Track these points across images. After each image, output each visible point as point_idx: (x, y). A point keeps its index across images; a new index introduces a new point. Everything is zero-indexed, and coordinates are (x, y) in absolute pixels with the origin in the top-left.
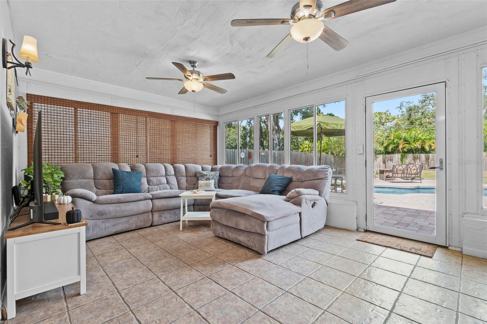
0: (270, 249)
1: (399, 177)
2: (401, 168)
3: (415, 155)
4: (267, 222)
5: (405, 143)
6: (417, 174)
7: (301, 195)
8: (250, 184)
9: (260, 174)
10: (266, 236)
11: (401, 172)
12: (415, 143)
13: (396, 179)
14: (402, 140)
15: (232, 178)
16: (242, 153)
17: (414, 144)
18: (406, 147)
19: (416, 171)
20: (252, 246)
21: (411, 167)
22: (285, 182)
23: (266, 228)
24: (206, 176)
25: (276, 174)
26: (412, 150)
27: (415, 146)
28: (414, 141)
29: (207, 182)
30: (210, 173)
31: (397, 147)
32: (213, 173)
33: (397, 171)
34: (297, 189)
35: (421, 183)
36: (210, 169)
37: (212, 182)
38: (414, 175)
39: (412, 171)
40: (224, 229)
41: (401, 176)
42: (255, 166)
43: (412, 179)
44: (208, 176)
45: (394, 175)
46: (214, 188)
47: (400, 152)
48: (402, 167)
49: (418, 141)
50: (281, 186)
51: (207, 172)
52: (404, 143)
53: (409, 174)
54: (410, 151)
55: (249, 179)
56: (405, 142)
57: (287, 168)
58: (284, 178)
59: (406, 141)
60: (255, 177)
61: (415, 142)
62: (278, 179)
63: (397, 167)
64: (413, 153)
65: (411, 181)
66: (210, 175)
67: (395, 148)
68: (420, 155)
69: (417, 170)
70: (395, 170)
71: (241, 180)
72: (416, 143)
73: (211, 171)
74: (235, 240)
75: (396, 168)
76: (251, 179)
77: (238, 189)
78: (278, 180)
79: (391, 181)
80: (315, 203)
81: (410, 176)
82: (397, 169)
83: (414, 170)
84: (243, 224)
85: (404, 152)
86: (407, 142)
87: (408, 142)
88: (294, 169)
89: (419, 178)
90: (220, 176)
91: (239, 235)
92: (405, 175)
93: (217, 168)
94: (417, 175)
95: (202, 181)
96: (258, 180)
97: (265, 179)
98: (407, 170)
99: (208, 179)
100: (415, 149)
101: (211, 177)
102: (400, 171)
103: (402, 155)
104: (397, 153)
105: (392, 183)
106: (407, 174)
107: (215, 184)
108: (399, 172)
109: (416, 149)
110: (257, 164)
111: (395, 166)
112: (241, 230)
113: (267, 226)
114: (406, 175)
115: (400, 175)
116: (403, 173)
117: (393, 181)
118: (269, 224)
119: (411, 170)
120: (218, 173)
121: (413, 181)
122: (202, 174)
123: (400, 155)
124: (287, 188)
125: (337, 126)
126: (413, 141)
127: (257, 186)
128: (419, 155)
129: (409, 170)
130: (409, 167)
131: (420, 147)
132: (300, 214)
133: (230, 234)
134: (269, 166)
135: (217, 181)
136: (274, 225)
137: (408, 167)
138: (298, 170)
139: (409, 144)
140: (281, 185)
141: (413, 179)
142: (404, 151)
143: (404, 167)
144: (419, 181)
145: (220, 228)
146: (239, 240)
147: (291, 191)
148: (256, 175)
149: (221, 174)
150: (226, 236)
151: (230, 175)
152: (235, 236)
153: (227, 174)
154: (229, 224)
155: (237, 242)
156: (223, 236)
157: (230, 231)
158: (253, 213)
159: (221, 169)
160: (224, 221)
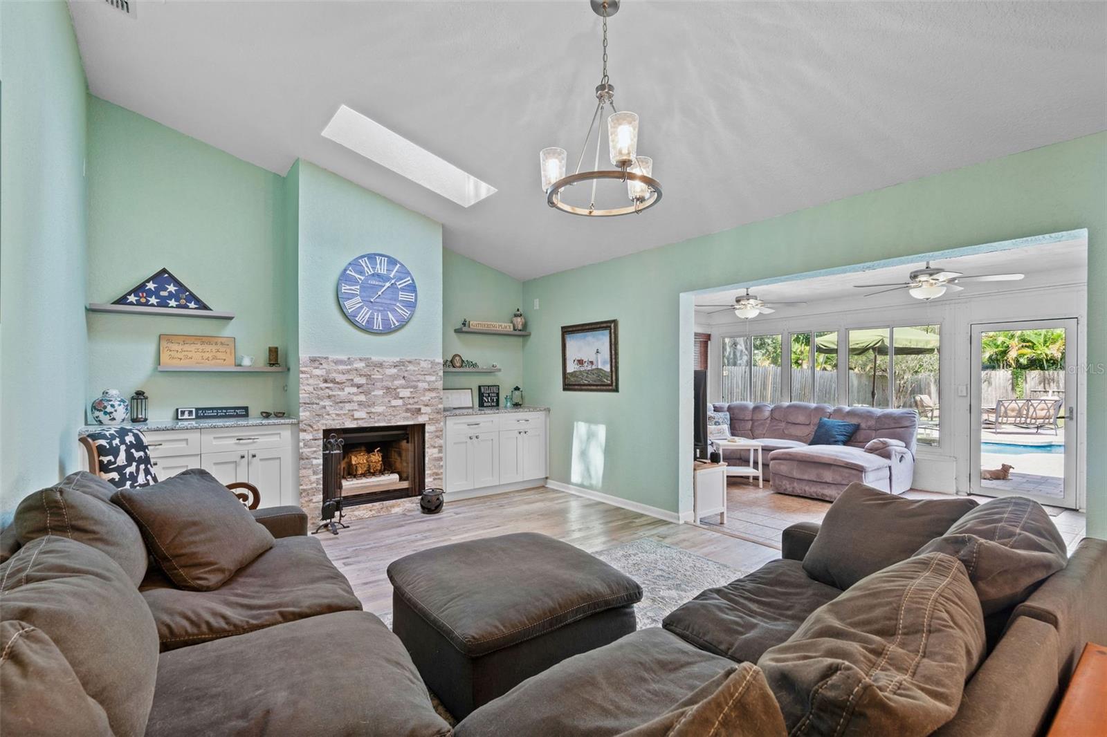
1: (1010, 424)
2: (1013, 405)
3: (1046, 372)
4: (866, 472)
5: (1022, 346)
6: (1049, 418)
7: (888, 446)
8: (784, 432)
9: (801, 418)
11: (1014, 414)
12: (1047, 347)
13: (1003, 426)
14: (1016, 339)
15: (750, 423)
17: (1045, 348)
18: (1024, 355)
19: (1045, 411)
21: (1035, 405)
22: (850, 430)
25: (830, 418)
26: (1040, 361)
27: (1048, 352)
28: (1045, 342)
29: (720, 427)
30: (718, 415)
31: (1005, 353)
32: (722, 414)
33: (1006, 412)
34: (881, 439)
35: (1056, 435)
36: (713, 408)
37: (725, 427)
38: (1042, 420)
39: (1037, 411)
40: (795, 484)
41: (1015, 420)
43: (1038, 428)
45: (1001, 418)
46: (730, 436)
47: (1010, 367)
48: (1017, 403)
49: (1054, 341)
50: (845, 435)
51: (712, 412)
52: (1020, 345)
53: (1032, 418)
54: (1035, 364)
55: (780, 425)
56: (1024, 344)
57: (848, 413)
58: (848, 425)
59: (1024, 341)
60: (790, 421)
61: (1048, 344)
62: (839, 425)
63: (1006, 405)
64: (1042, 368)
65: (1035, 431)
66: (718, 418)
67: (999, 357)
68: (1058, 373)
69: (1048, 409)
70: (1003, 408)
72: (1050, 347)
73: (715, 411)
74: (815, 495)
75: (1004, 406)
76: (785, 425)
77: (767, 438)
79: (994, 430)
80: (902, 456)
81: (1033, 421)
82: (1006, 409)
83: (1042, 410)
84: (828, 476)
85: (1020, 367)
86: (1027, 344)
87: (1030, 344)
88: (862, 413)
89: (1053, 427)
90: (731, 419)
91: (823, 488)
92: (1023, 419)
93: (723, 408)
94: (1047, 420)
96: (801, 426)
98: (1028, 410)
99: (717, 424)
100: (1047, 361)
101: (720, 421)
102: (1013, 410)
103: (1013, 374)
104: (1003, 368)
105: (995, 435)
106: (1027, 418)
108: (1010, 413)
109: (1051, 359)
110: (789, 404)
111: (1001, 401)
112: (826, 483)
114: (1026, 420)
115: (1011, 420)
116: (1019, 415)
117: (998, 431)
118: (866, 475)
119: (1035, 410)
120: (728, 415)
121: (1039, 431)
123: (1010, 372)
124: (852, 438)
125: (910, 343)
126: (1042, 341)
127: (802, 434)
128: (1056, 373)
129: (1031, 410)
130: (1032, 405)
131: (1059, 357)
132: (890, 467)
133: (807, 488)
134: (816, 407)
136: (869, 477)
137: (1030, 403)
138: (869, 414)
139: (1033, 347)
140: (845, 433)
141: (1041, 426)
142: (1021, 364)
143: (1020, 405)
144: (1053, 432)
145: (788, 483)
146: (823, 494)
147: (871, 442)
148: (792, 419)
149: (732, 416)
150: (799, 491)
151: (746, 419)
152: (815, 490)
153: (741, 417)
154: (806, 477)
155: (816, 497)
156: (793, 491)
157: (806, 485)
158: (848, 463)
159: (730, 409)
160: (796, 474)
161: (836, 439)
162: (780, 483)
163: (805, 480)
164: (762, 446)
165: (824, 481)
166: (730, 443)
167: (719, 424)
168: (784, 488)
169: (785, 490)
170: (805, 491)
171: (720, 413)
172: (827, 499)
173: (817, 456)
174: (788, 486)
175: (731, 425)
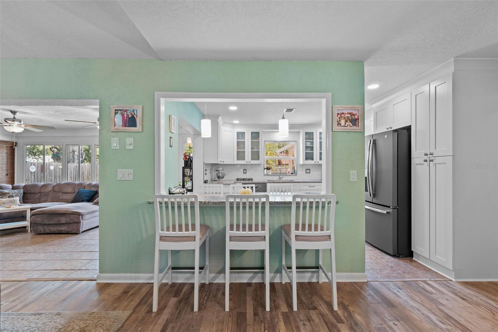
0: (83, 231)
4: (82, 215)
8: (59, 198)
9: (70, 190)
10: (81, 223)
15: (39, 194)
16: (32, 166)
20: (71, 231)
22: (92, 194)
23: (81, 218)
24: (9, 194)
25: (84, 189)
29: (11, 199)
30: (13, 191)
32: (16, 191)
36: (11, 187)
37: (17, 199)
40: (46, 227)
42: (64, 184)
44: (11, 194)
46: (20, 203)
50: (89, 197)
51: (8, 190)
55: (58, 194)
57: (93, 185)
58: (91, 192)
60: (64, 192)
66: (13, 193)
71: (50, 195)
73: (12, 189)
74: (56, 231)
76: (60, 194)
77: (46, 202)
78: (86, 193)
84: (63, 220)
90: (24, 193)
91: (61, 227)
93: (19, 187)
95: (3, 199)
96: (67, 194)
97: (74, 193)
99: (11, 197)
101: (14, 195)
107: (20, 201)
110: (66, 182)
112: (62, 224)
113: (82, 218)
118: (83, 216)
120: (22, 191)
122: (3, 192)
124: (94, 198)
127: (67, 199)
133: (52, 229)
134: (78, 184)
135: (22, 198)
136: (86, 217)
145: (42, 227)
146: (60, 230)
147: (96, 199)
148: (65, 190)
149: (25, 191)
150: (48, 231)
151: (36, 192)
152: (56, 229)
153: (33, 191)
154: (51, 222)
155: (58, 232)
156: (45, 232)
157: (52, 227)
158: (73, 212)
159: (25, 187)
160: (46, 222)
161: (83, 199)
162: (37, 228)
163: (51, 224)
164: (30, 208)
165: (61, 223)
166: (6, 209)
167: (13, 197)
168: (40, 230)
169: (40, 231)
170: (51, 230)
171: (15, 190)
172: (63, 232)
173: (57, 210)
174: (42, 229)
175: (23, 197)
